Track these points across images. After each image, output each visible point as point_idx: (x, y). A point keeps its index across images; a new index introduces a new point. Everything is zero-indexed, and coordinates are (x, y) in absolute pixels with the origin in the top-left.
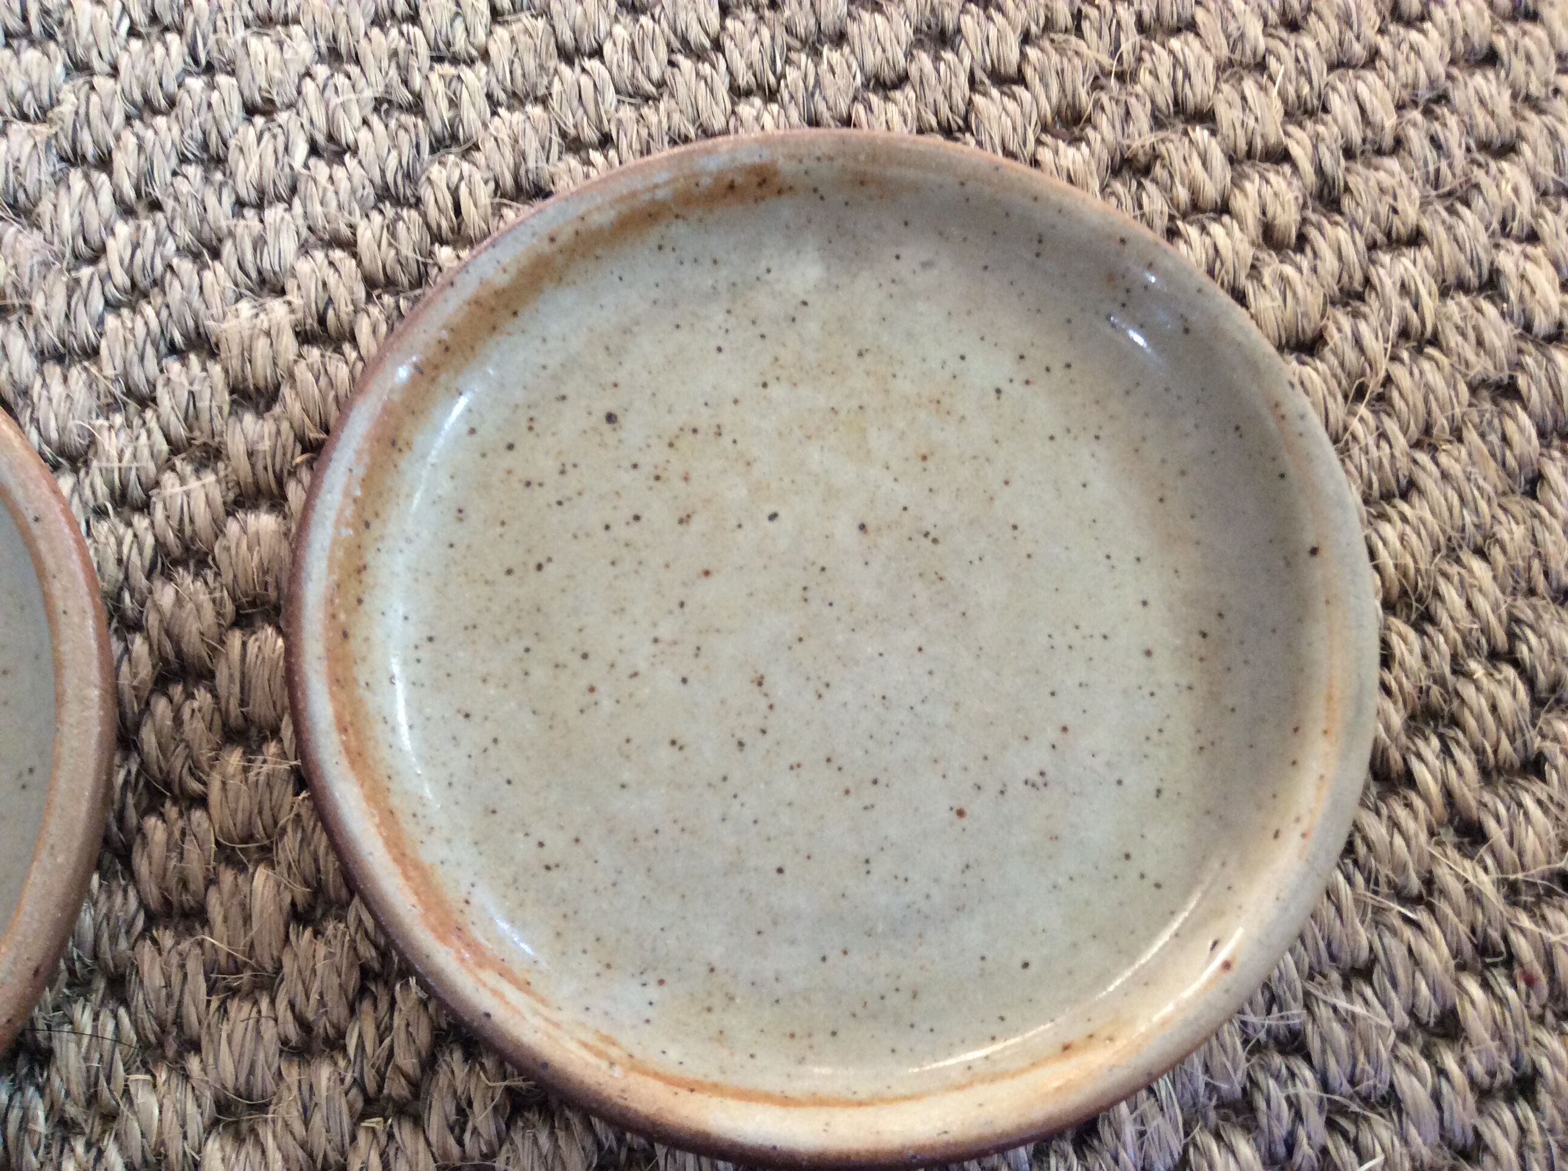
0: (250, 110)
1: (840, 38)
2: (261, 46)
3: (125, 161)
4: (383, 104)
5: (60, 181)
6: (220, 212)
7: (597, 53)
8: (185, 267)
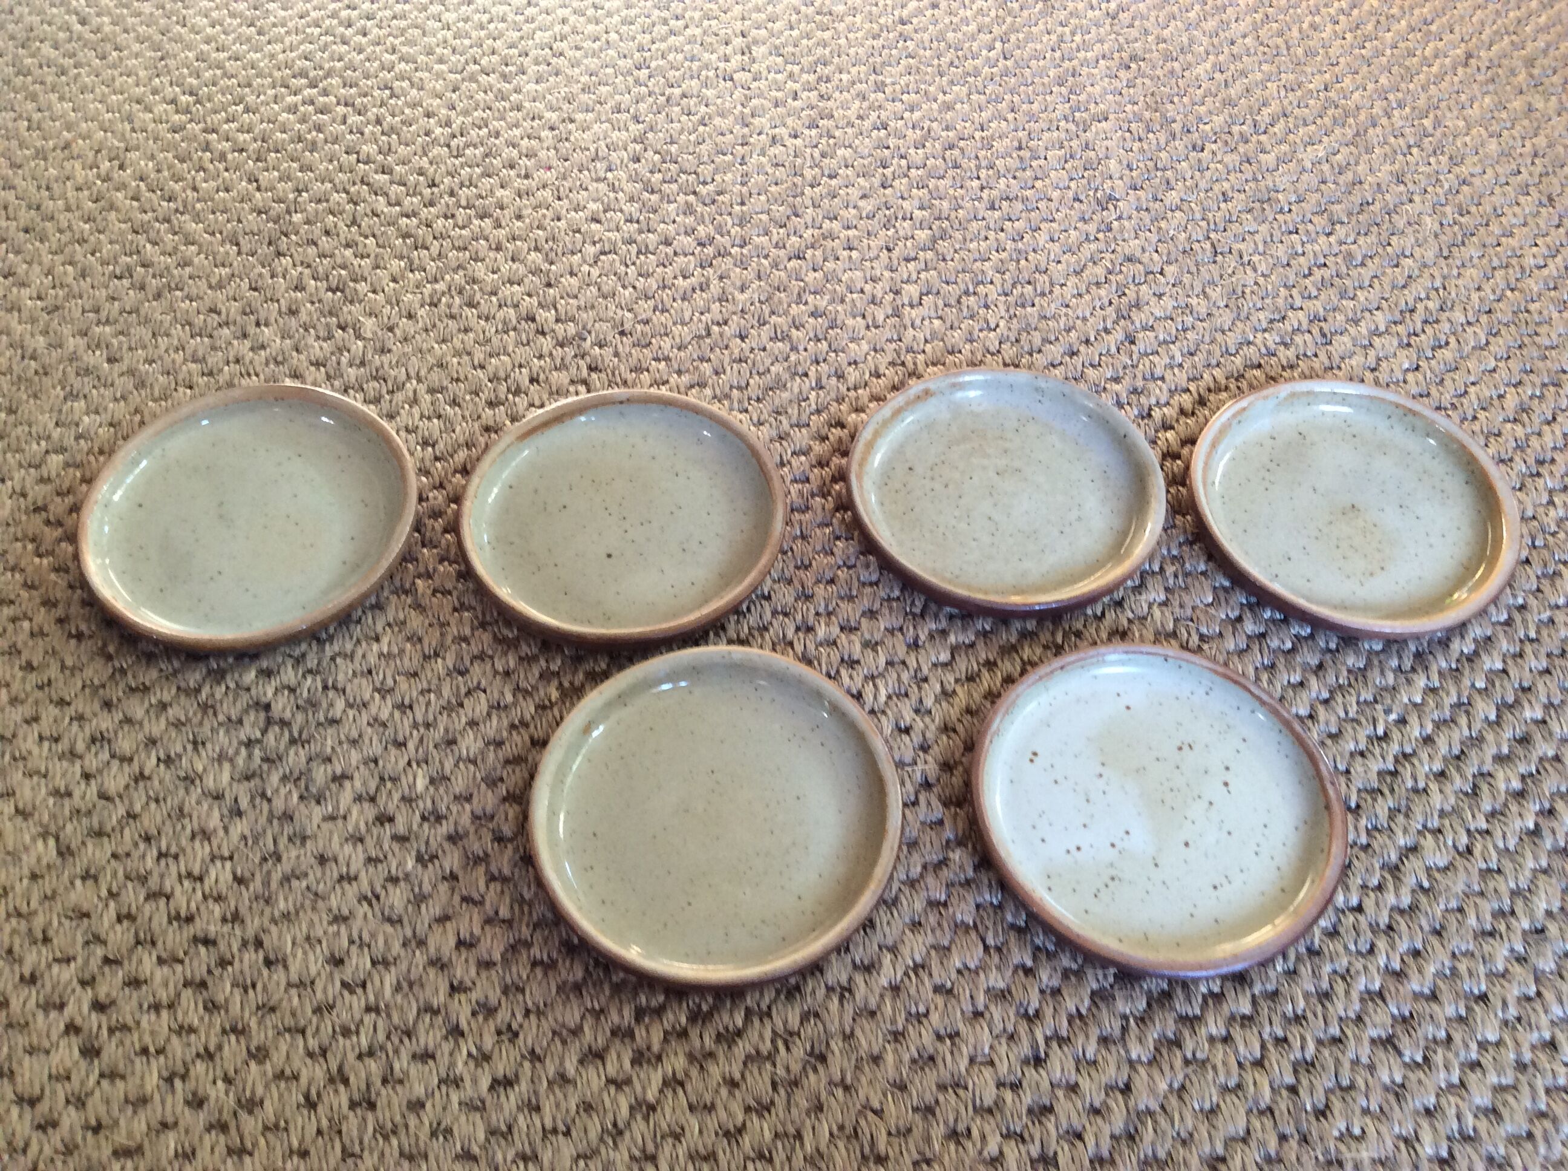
0: (850, 364)
1: (1040, 351)
2: (852, 346)
3: (812, 373)
4: (892, 364)
5: (792, 378)
6: (843, 389)
7: (960, 352)
8: (835, 404)
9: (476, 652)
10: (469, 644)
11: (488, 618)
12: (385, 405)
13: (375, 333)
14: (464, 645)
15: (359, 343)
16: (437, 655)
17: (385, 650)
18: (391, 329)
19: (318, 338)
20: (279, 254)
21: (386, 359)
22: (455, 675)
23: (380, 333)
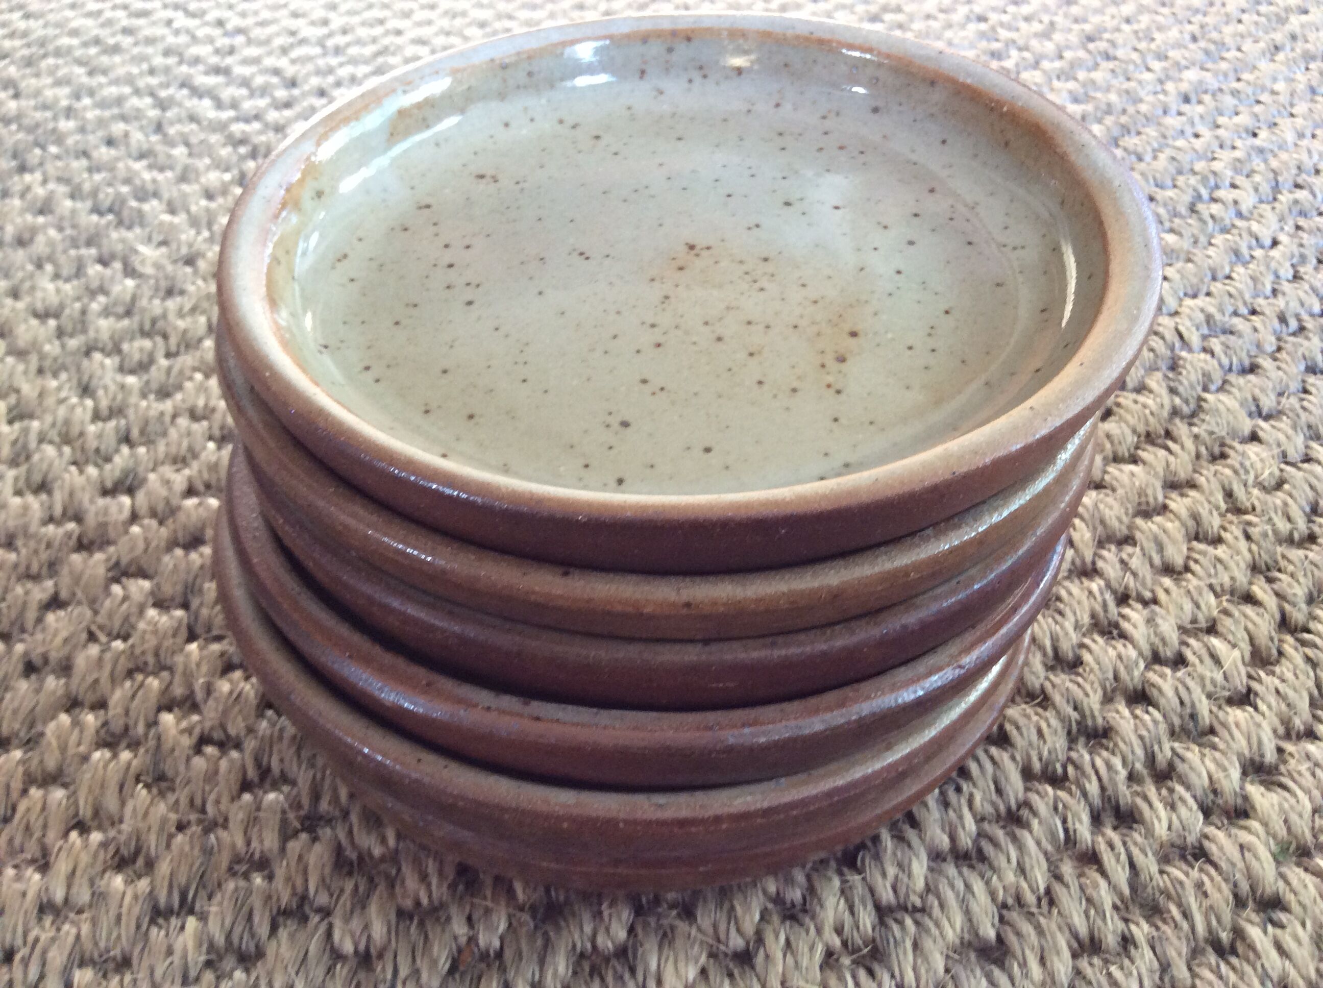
9: (285, 897)
10: (270, 878)
11: (324, 806)
12: (156, 374)
13: (158, 266)
14: (258, 880)
15: (130, 283)
16: (187, 907)
17: (59, 895)
18: (190, 261)
19: (56, 276)
20: (23, 169)
21: (172, 304)
22: (229, 962)
23: (170, 268)
